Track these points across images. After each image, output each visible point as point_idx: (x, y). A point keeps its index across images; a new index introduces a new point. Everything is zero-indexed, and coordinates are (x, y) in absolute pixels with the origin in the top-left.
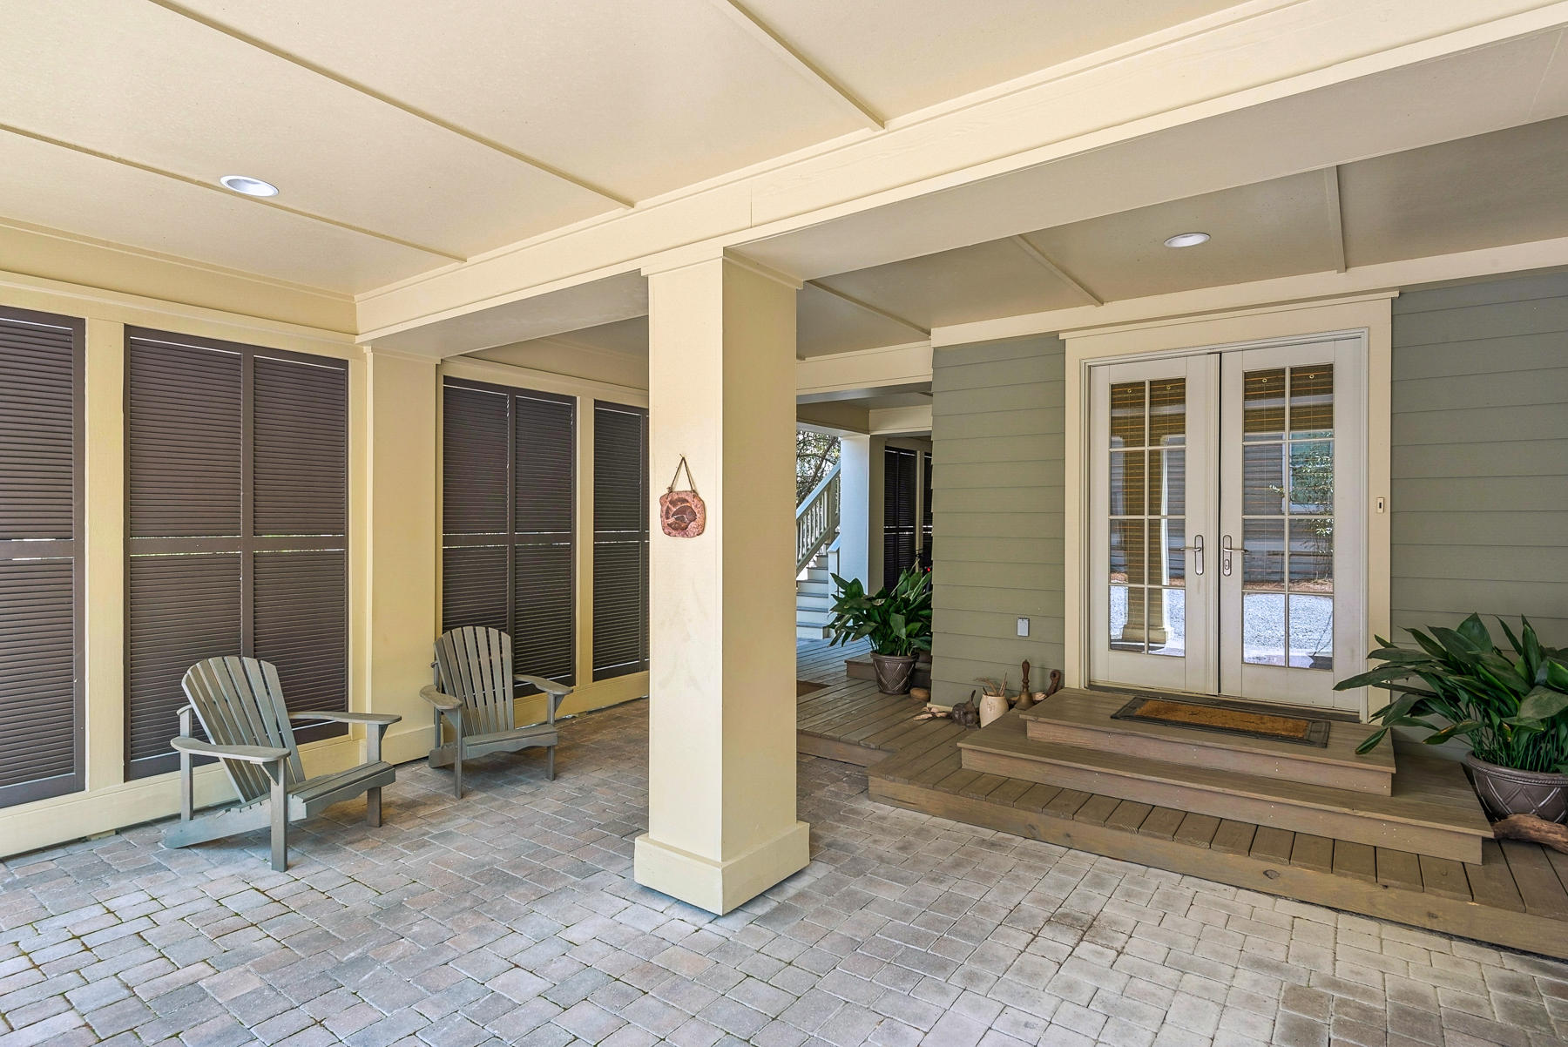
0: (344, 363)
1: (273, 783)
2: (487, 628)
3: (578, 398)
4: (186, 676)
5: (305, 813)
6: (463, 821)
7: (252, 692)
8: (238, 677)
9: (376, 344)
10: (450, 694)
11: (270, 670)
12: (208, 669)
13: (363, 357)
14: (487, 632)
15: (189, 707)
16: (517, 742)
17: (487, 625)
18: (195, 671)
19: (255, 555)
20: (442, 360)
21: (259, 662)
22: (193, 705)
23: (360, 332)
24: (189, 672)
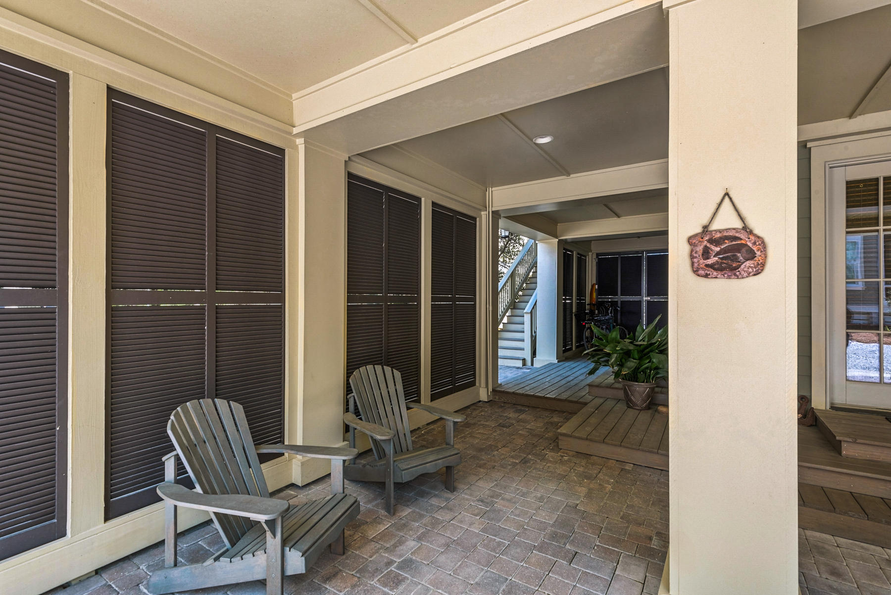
0: (281, 151)
1: (269, 534)
2: (374, 366)
3: (423, 199)
4: (170, 422)
5: (304, 568)
6: (412, 544)
7: (225, 431)
8: (212, 418)
9: (308, 135)
10: (366, 421)
11: (238, 408)
12: (186, 412)
13: (296, 148)
14: (374, 368)
15: (174, 453)
16: (436, 464)
17: (374, 364)
18: (177, 415)
19: (217, 307)
20: (349, 157)
21: (229, 403)
22: (179, 450)
23: (296, 125)
24: (172, 417)
